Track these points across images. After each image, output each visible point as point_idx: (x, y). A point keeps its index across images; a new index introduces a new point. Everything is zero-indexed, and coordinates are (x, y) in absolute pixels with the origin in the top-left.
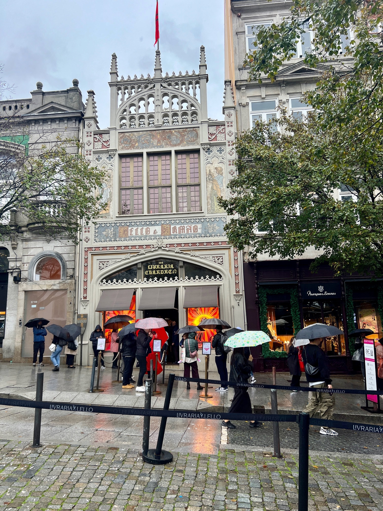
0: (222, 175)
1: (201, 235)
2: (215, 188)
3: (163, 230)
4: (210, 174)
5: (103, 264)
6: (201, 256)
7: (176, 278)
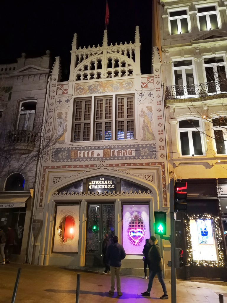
0: (152, 112)
1: (135, 157)
2: (146, 122)
3: (105, 154)
4: (142, 111)
5: (57, 180)
6: (135, 175)
7: (114, 192)
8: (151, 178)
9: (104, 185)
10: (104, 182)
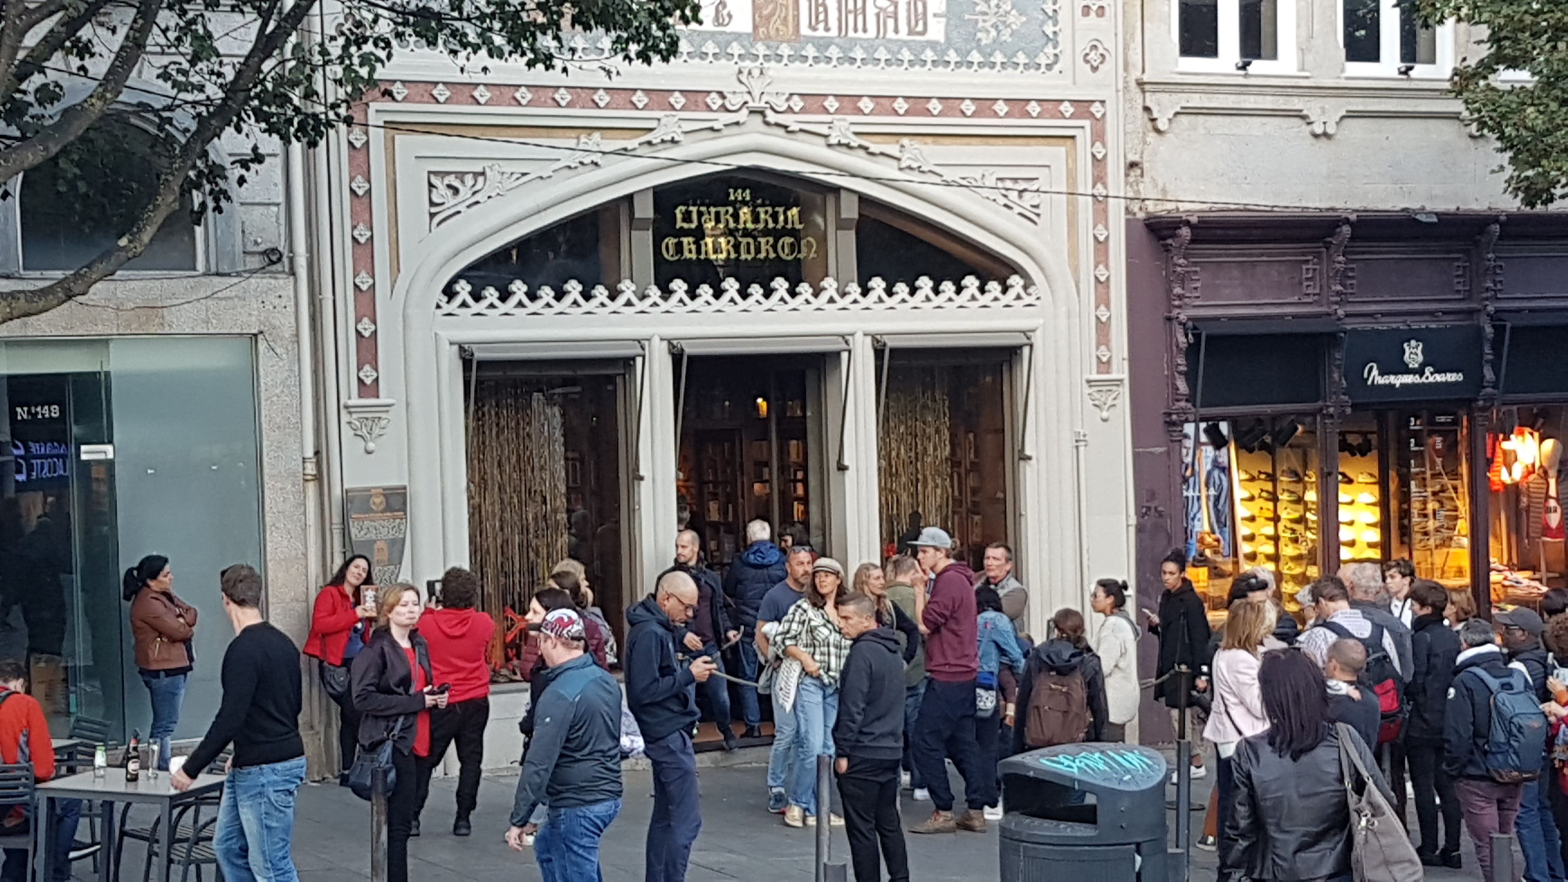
1: (944, 52)
7: (830, 284)
8: (1030, 198)
9: (755, 234)
10: (756, 219)
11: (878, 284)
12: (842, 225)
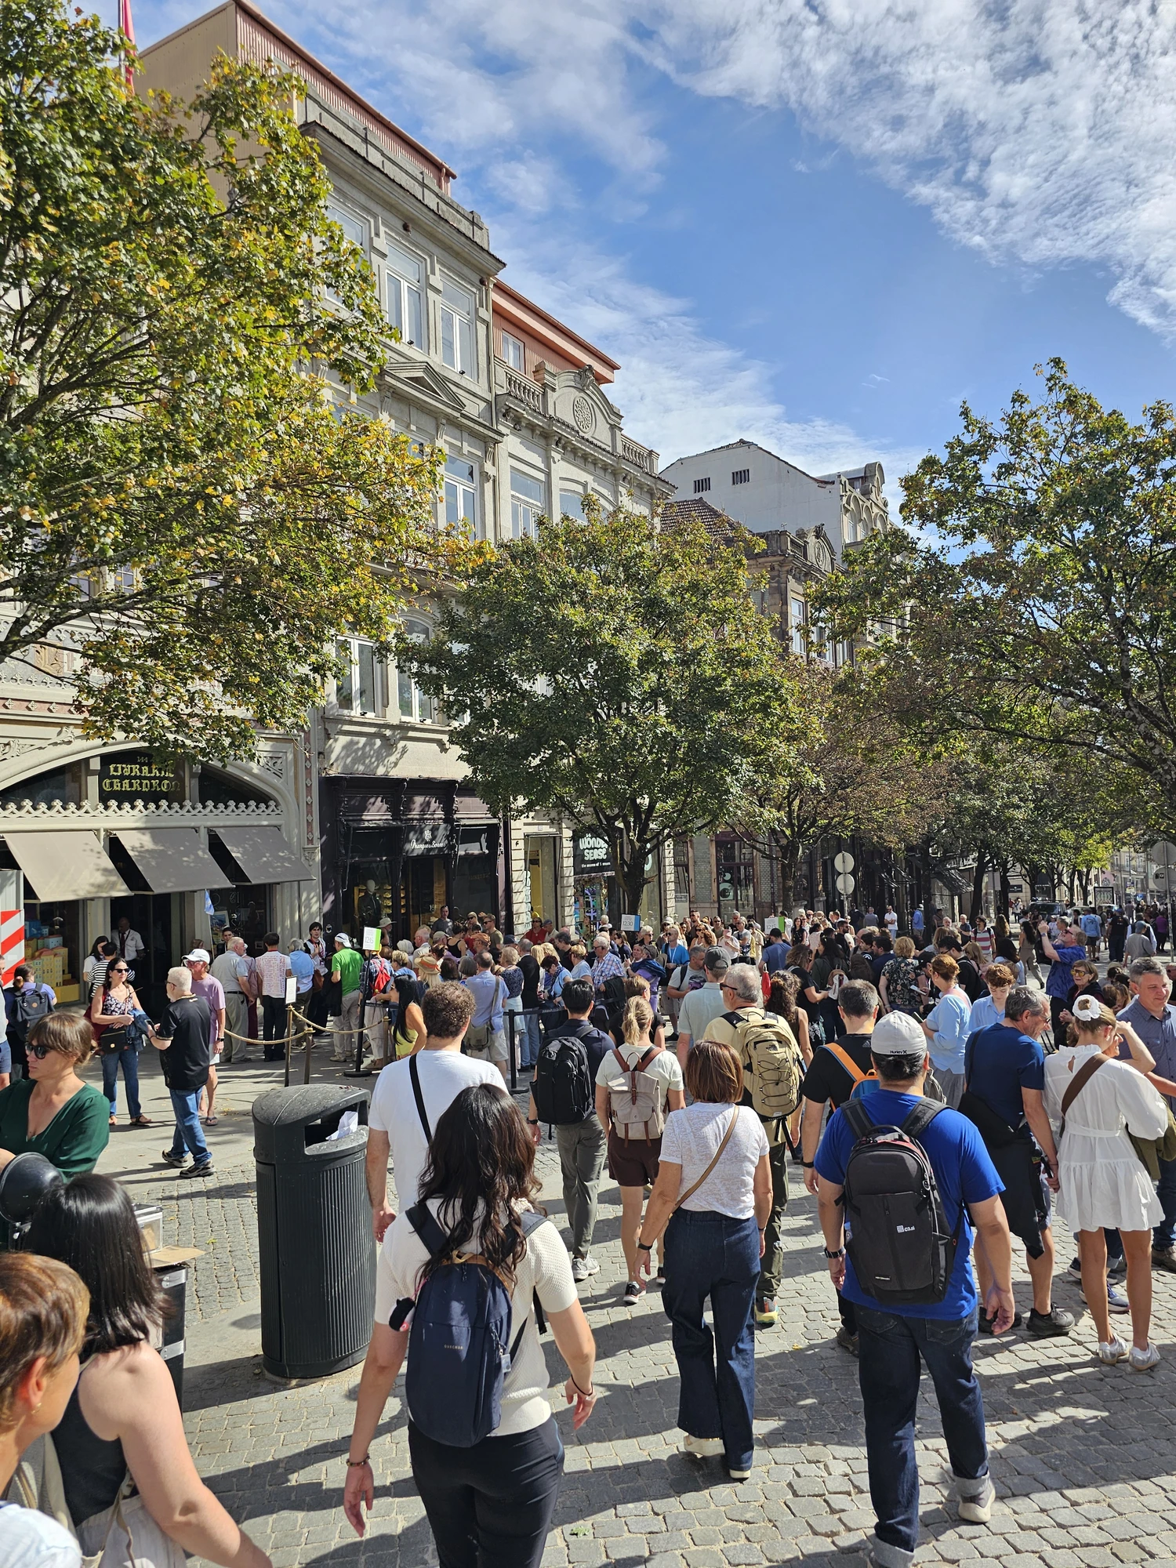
7: (188, 803)
8: (278, 766)
9: (150, 779)
10: (150, 772)
11: (210, 803)
12: (192, 775)
